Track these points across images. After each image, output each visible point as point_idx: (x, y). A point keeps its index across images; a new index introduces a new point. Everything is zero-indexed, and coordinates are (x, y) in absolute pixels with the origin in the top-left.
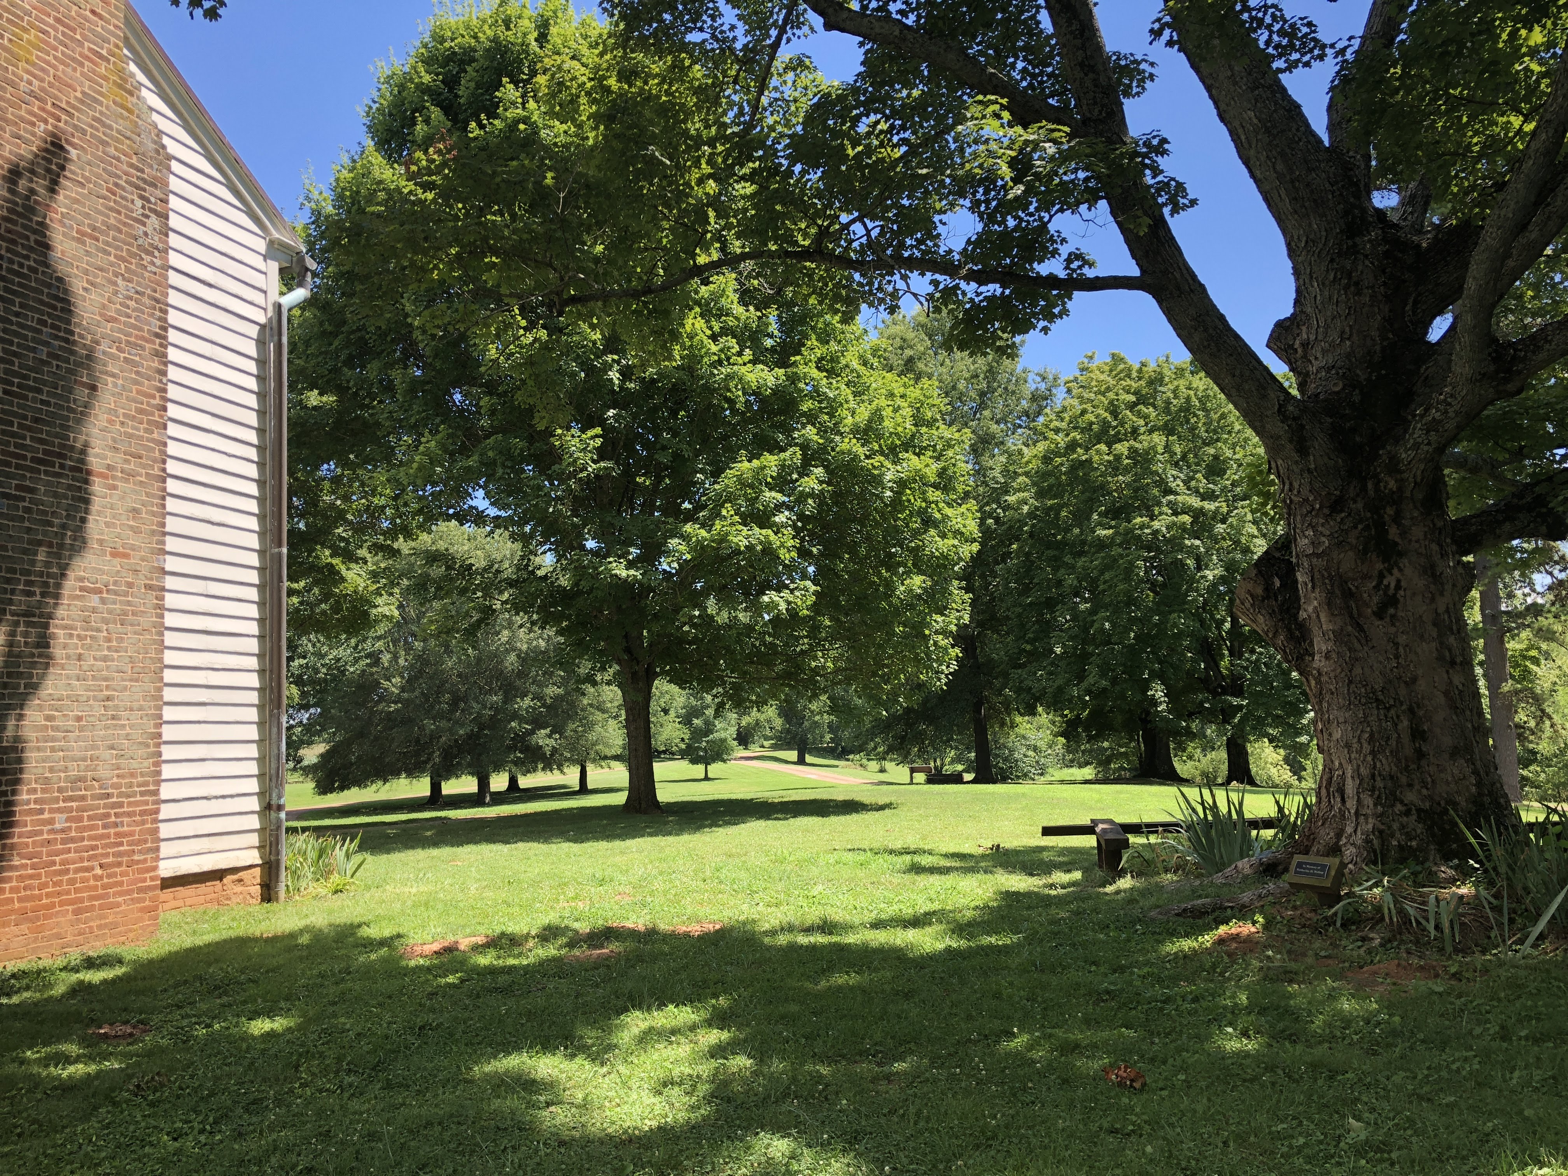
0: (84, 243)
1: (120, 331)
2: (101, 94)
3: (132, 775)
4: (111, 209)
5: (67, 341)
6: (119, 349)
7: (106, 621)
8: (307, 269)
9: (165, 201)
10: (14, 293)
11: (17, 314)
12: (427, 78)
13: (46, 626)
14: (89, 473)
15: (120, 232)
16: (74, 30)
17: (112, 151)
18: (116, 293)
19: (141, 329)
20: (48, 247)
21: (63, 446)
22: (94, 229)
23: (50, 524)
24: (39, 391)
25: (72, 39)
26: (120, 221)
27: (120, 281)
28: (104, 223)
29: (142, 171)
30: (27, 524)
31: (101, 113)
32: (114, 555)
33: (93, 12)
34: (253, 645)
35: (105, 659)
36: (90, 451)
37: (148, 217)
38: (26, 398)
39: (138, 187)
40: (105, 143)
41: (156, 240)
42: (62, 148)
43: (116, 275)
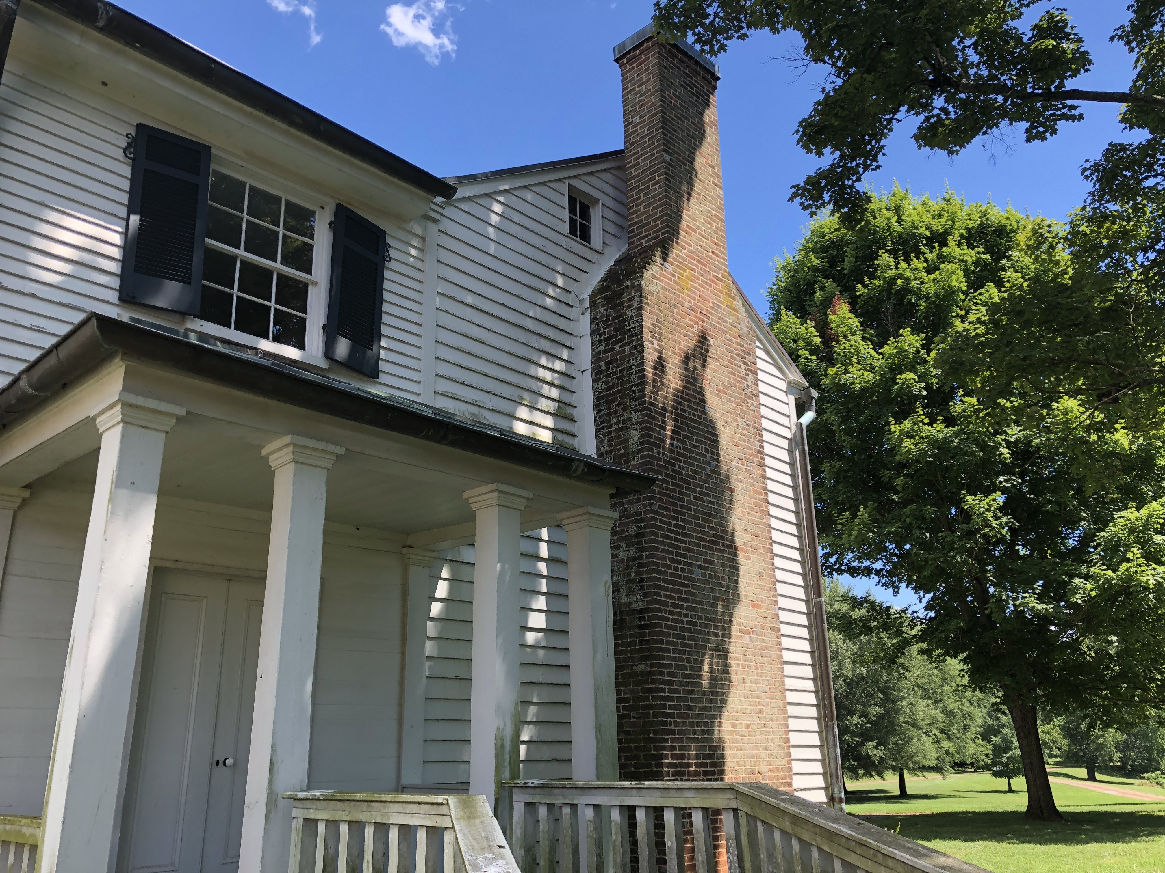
0: (720, 397)
1: (742, 452)
2: (720, 302)
3: (778, 770)
4: (731, 373)
5: (718, 461)
6: (741, 463)
7: (753, 654)
8: (813, 398)
9: (754, 363)
10: (693, 433)
11: (695, 446)
14: (736, 549)
15: (736, 387)
16: (705, 265)
17: (728, 336)
18: (738, 426)
19: (751, 449)
20: (704, 402)
21: (722, 531)
22: (725, 387)
23: (721, 585)
24: (708, 495)
25: (705, 271)
26: (735, 380)
27: (739, 419)
28: (729, 382)
29: (742, 346)
30: (711, 586)
31: (722, 314)
32: (753, 606)
33: (713, 253)
34: (809, 672)
35: (756, 682)
36: (737, 533)
37: (748, 375)
38: (702, 500)
39: (742, 357)
40: (725, 332)
41: (752, 389)
42: (706, 339)
43: (737, 415)
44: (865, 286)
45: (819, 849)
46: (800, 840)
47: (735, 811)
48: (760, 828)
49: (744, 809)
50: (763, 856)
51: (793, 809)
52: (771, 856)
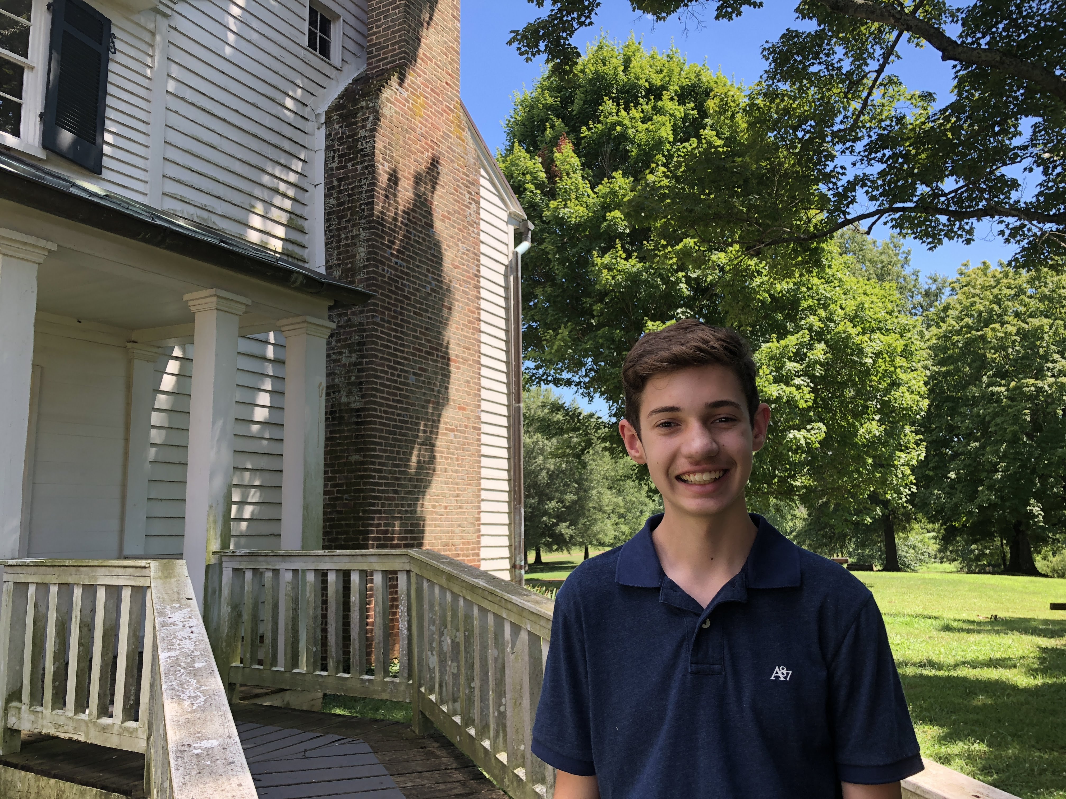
0: (445, 223)
1: (461, 274)
2: (450, 131)
3: (468, 543)
4: (456, 201)
5: (438, 281)
6: (460, 285)
7: (456, 449)
8: (529, 230)
9: (478, 192)
10: (416, 254)
11: (418, 266)
12: (550, 100)
13: (432, 451)
14: (449, 359)
15: (459, 214)
16: (438, 95)
17: (455, 165)
18: (458, 251)
19: (468, 272)
20: (432, 226)
21: (438, 343)
22: (449, 213)
23: (433, 390)
24: (427, 311)
25: (438, 100)
26: (459, 207)
27: (460, 244)
28: (453, 209)
29: (468, 176)
30: (423, 391)
31: (452, 143)
32: (460, 408)
33: (447, 83)
34: (504, 464)
35: (456, 471)
36: (451, 346)
37: (471, 204)
38: (421, 315)
39: (467, 187)
40: (452, 161)
41: (474, 217)
42: (435, 166)
43: (459, 240)
44: (589, 129)
45: (465, 599)
46: (452, 592)
47: (408, 572)
48: (425, 585)
49: (415, 570)
50: (426, 606)
51: (448, 569)
52: (432, 606)
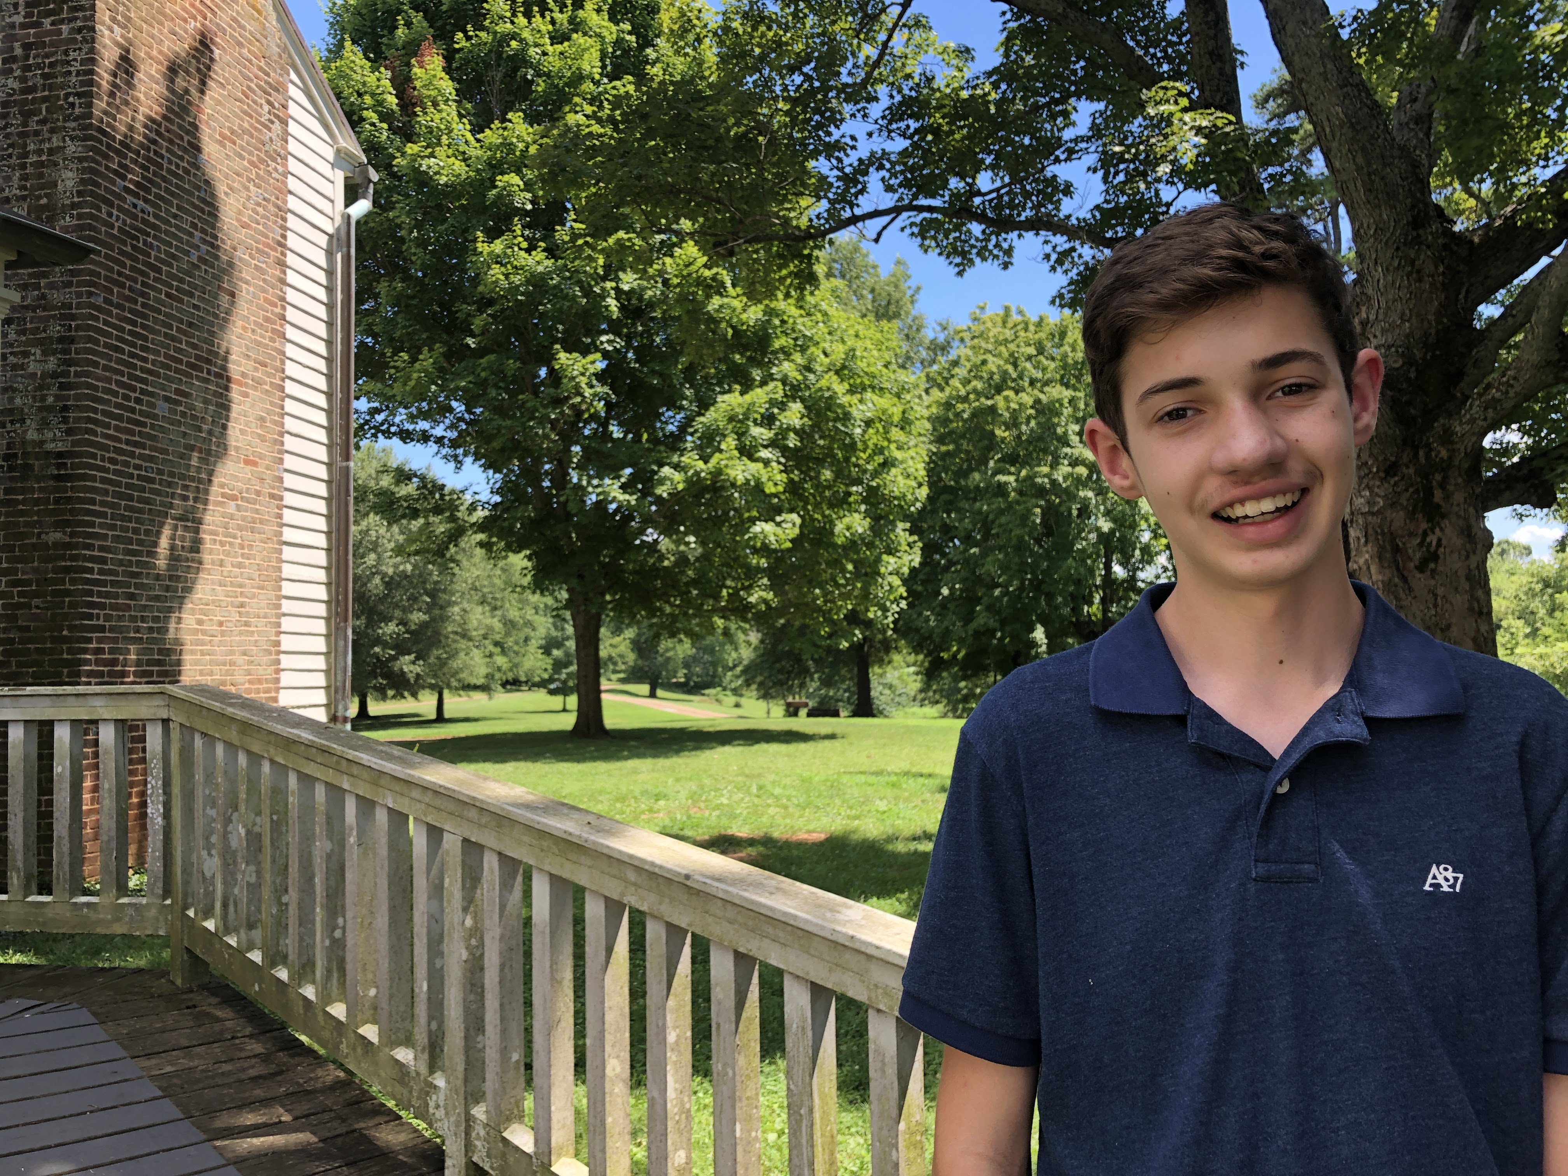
0: (224, 146)
1: (252, 238)
3: (260, 681)
4: (246, 113)
5: (212, 245)
6: (251, 256)
7: (240, 528)
8: (370, 181)
9: (285, 107)
10: (172, 194)
11: (175, 216)
13: (197, 531)
14: (229, 379)
15: (252, 136)
17: (245, 51)
18: (249, 198)
19: (267, 237)
20: (199, 149)
21: (210, 352)
22: (233, 132)
23: (200, 429)
24: (191, 295)
26: (251, 125)
27: (252, 188)
28: (240, 127)
29: (268, 75)
30: (183, 429)
31: (238, 13)
32: (247, 462)
34: (321, 558)
35: (240, 566)
36: (233, 357)
37: (272, 122)
38: (181, 301)
39: (265, 92)
40: (240, 44)
41: (277, 145)
42: (207, 47)
43: (250, 180)
44: (467, 38)
45: (272, 762)
46: (249, 753)
47: (166, 722)
48: (198, 742)
49: (178, 717)
50: (199, 777)
51: (242, 714)
52: (209, 776)
